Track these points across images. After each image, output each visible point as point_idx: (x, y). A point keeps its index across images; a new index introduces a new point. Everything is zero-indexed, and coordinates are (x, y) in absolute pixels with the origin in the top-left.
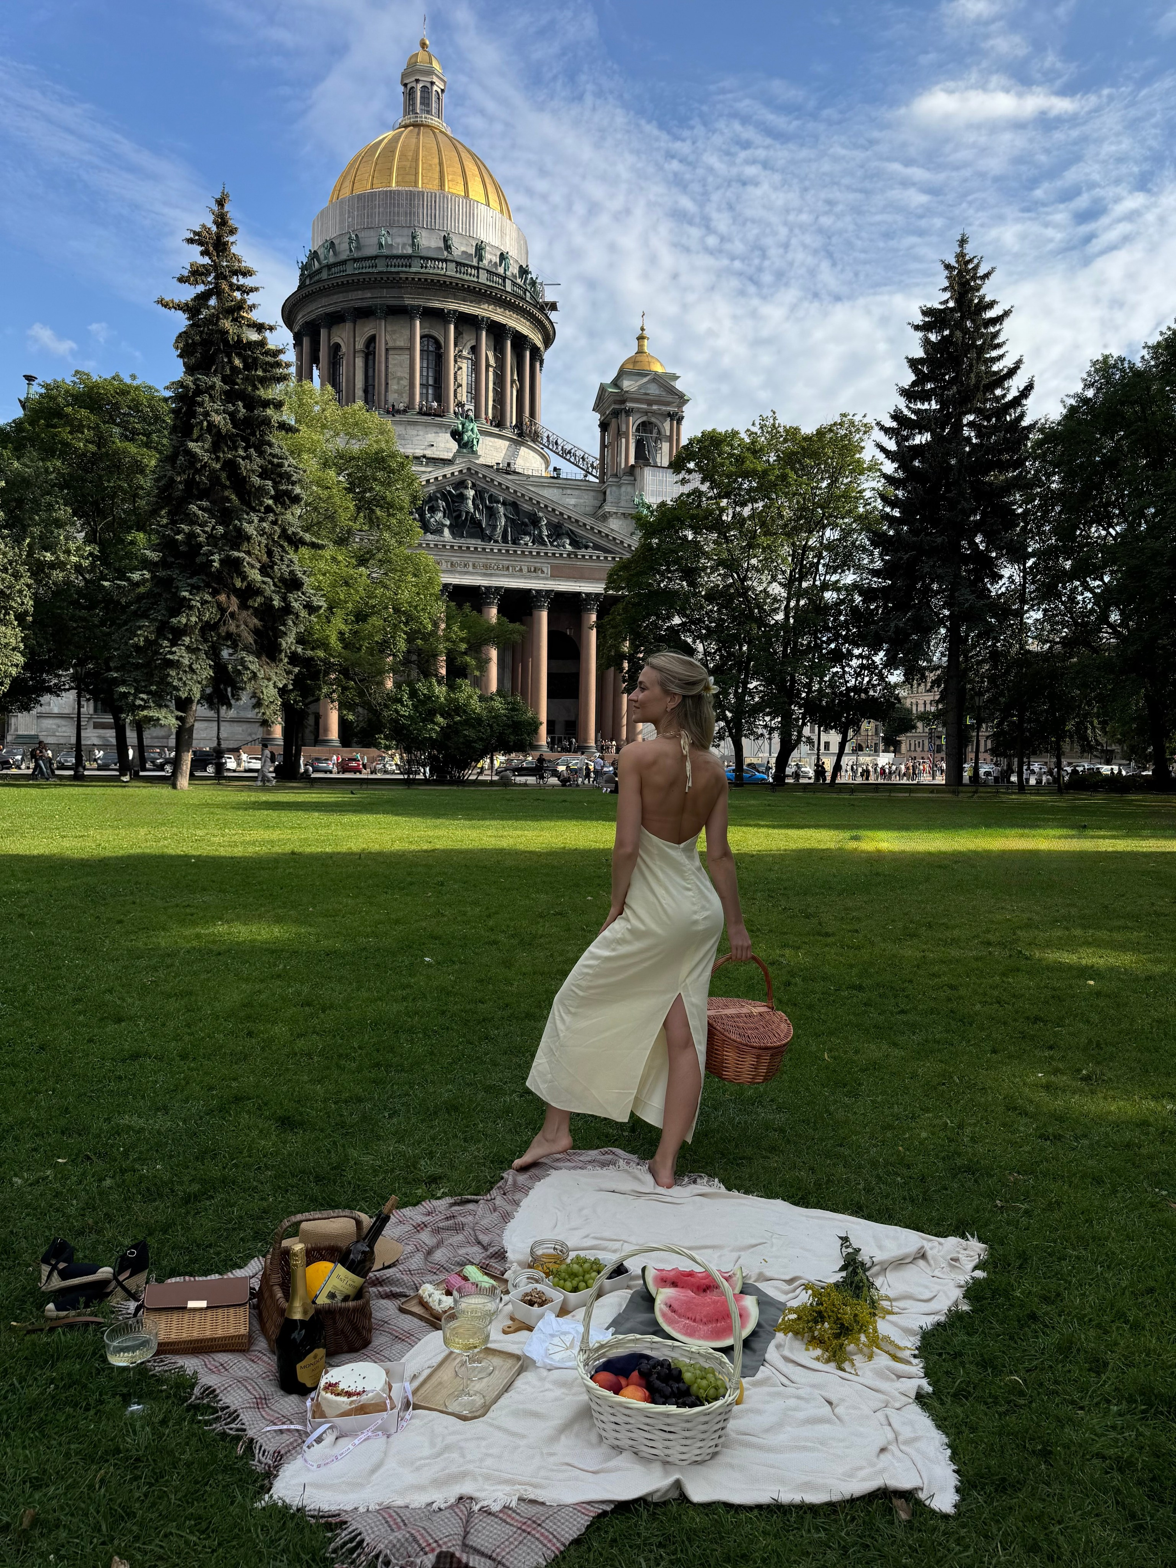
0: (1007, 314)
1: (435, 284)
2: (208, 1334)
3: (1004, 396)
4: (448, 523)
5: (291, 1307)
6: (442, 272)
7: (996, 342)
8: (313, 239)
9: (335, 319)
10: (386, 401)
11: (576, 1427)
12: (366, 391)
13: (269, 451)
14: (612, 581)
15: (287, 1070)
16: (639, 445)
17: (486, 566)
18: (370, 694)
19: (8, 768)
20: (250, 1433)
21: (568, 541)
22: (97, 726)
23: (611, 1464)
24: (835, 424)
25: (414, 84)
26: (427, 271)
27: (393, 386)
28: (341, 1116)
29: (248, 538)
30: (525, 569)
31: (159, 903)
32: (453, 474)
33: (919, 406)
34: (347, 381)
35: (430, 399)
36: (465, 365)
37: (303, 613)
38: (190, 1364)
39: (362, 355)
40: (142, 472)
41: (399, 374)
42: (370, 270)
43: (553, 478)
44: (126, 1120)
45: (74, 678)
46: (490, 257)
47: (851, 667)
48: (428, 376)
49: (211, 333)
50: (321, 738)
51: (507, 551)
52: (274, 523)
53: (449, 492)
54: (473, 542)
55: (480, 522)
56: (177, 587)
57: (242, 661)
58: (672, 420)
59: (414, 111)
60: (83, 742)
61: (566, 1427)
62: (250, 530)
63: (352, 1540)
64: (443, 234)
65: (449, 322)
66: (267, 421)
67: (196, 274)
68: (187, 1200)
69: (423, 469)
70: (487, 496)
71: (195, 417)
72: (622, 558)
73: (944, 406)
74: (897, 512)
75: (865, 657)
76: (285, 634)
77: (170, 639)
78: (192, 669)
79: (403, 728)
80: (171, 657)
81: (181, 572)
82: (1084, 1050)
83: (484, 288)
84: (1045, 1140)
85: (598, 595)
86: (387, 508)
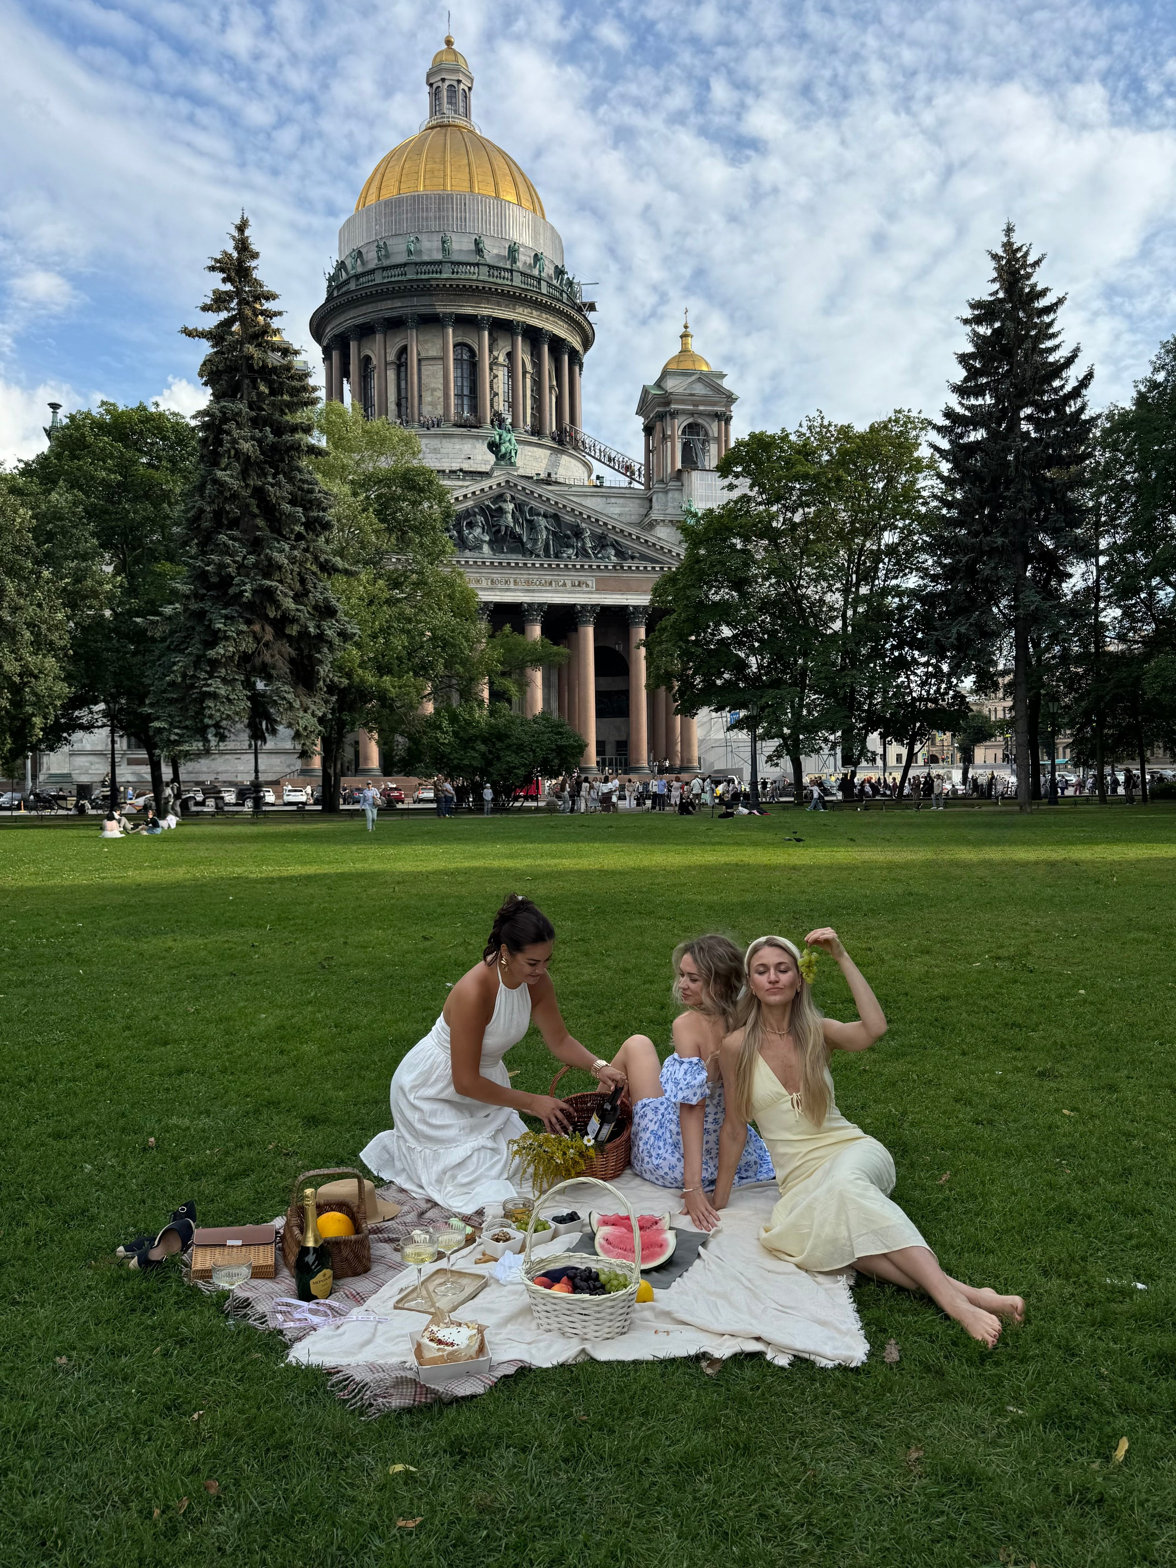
0: (1060, 301)
1: (467, 290)
3: (1062, 387)
4: (487, 538)
6: (475, 277)
7: (1051, 331)
8: (340, 249)
9: (365, 331)
10: (420, 414)
12: (399, 404)
13: (299, 477)
14: (657, 591)
16: (686, 447)
17: (528, 582)
18: (409, 721)
21: (613, 552)
22: (131, 762)
24: (890, 420)
25: (440, 84)
26: (459, 276)
27: (427, 398)
29: (280, 567)
30: (569, 583)
32: (491, 487)
33: (973, 401)
34: (380, 394)
35: (466, 410)
36: (502, 374)
37: (338, 641)
39: (394, 367)
41: (433, 385)
42: (400, 278)
43: (596, 486)
44: (174, 1120)
45: (106, 714)
46: (524, 259)
47: (916, 674)
48: (462, 386)
49: (235, 360)
50: (361, 767)
51: (550, 565)
52: (306, 550)
53: (488, 506)
54: (514, 559)
55: (520, 536)
56: (210, 620)
57: (278, 692)
58: (719, 420)
59: (440, 112)
60: (118, 780)
62: (281, 558)
63: (345, 1380)
64: (474, 237)
65: (483, 329)
66: (296, 447)
67: (219, 301)
69: (460, 483)
70: (527, 509)
71: (222, 446)
72: (670, 568)
73: (999, 400)
74: (954, 513)
75: (932, 665)
76: (321, 662)
77: (206, 672)
78: (229, 700)
79: (443, 756)
80: (207, 689)
81: (213, 604)
82: (1048, 1051)
83: (518, 291)
84: (978, 1124)
85: (645, 607)
86: (419, 528)
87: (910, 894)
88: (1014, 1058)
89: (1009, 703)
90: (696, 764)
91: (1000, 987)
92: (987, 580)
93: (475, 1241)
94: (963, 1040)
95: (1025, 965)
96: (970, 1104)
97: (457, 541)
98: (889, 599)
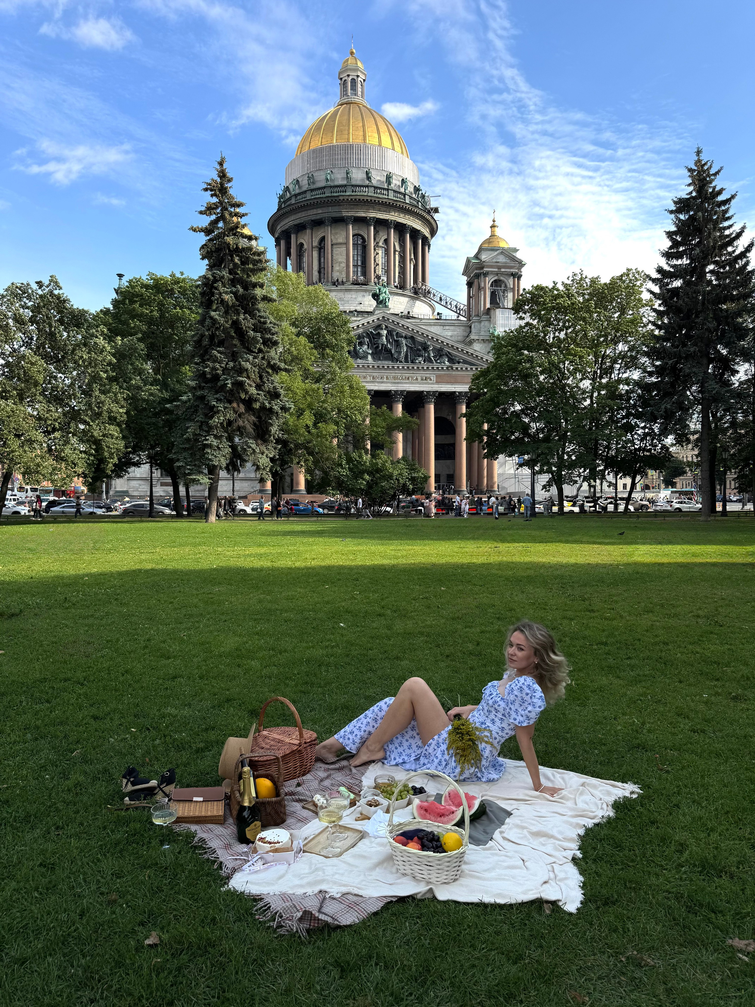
0: (733, 197)
1: (361, 202)
2: (203, 814)
3: (734, 251)
4: (370, 352)
5: (243, 800)
6: (366, 194)
7: (727, 216)
8: (286, 179)
9: (300, 228)
10: (332, 277)
11: (385, 865)
12: (319, 272)
13: (258, 314)
14: (474, 383)
15: (257, 685)
16: (493, 295)
17: (394, 378)
18: (323, 463)
19: (111, 511)
20: (221, 859)
21: (447, 359)
22: (162, 484)
23: (399, 881)
24: (623, 275)
25: (346, 78)
26: (356, 193)
27: (336, 268)
28: (284, 710)
29: (247, 370)
30: (419, 378)
31: (195, 592)
32: (373, 321)
33: (675, 262)
34: (308, 265)
35: (359, 275)
36: (381, 252)
37: (281, 412)
38: (193, 828)
39: (317, 249)
41: (340, 260)
42: (321, 196)
43: (437, 319)
44: (168, 710)
45: (149, 457)
46: (396, 182)
47: (637, 434)
48: (357, 260)
49: (220, 245)
50: (294, 489)
51: (408, 367)
52: (263, 358)
53: (371, 332)
54: (387, 363)
55: (391, 350)
56: (208, 401)
57: (247, 443)
58: (514, 278)
59: (346, 95)
60: (154, 494)
61: (380, 864)
63: (265, 906)
64: (365, 170)
65: (370, 225)
66: (255, 296)
67: (209, 209)
68: (198, 751)
69: (355, 319)
70: (395, 333)
71: (213, 297)
72: (482, 368)
73: (692, 261)
74: (662, 333)
75: (647, 428)
76: (272, 425)
77: (206, 431)
78: (219, 448)
79: (343, 481)
80: (206, 442)
81: (209, 391)
82: (738, 681)
83: (392, 202)
84: (694, 732)
85: (466, 393)
86: (332, 347)
87: (638, 573)
88: (715, 686)
89: (696, 452)
90: (496, 489)
91: (701, 636)
92: (684, 375)
93: (355, 804)
94: (679, 672)
95: (717, 622)
96: (688, 718)
97: (353, 353)
98: (621, 386)
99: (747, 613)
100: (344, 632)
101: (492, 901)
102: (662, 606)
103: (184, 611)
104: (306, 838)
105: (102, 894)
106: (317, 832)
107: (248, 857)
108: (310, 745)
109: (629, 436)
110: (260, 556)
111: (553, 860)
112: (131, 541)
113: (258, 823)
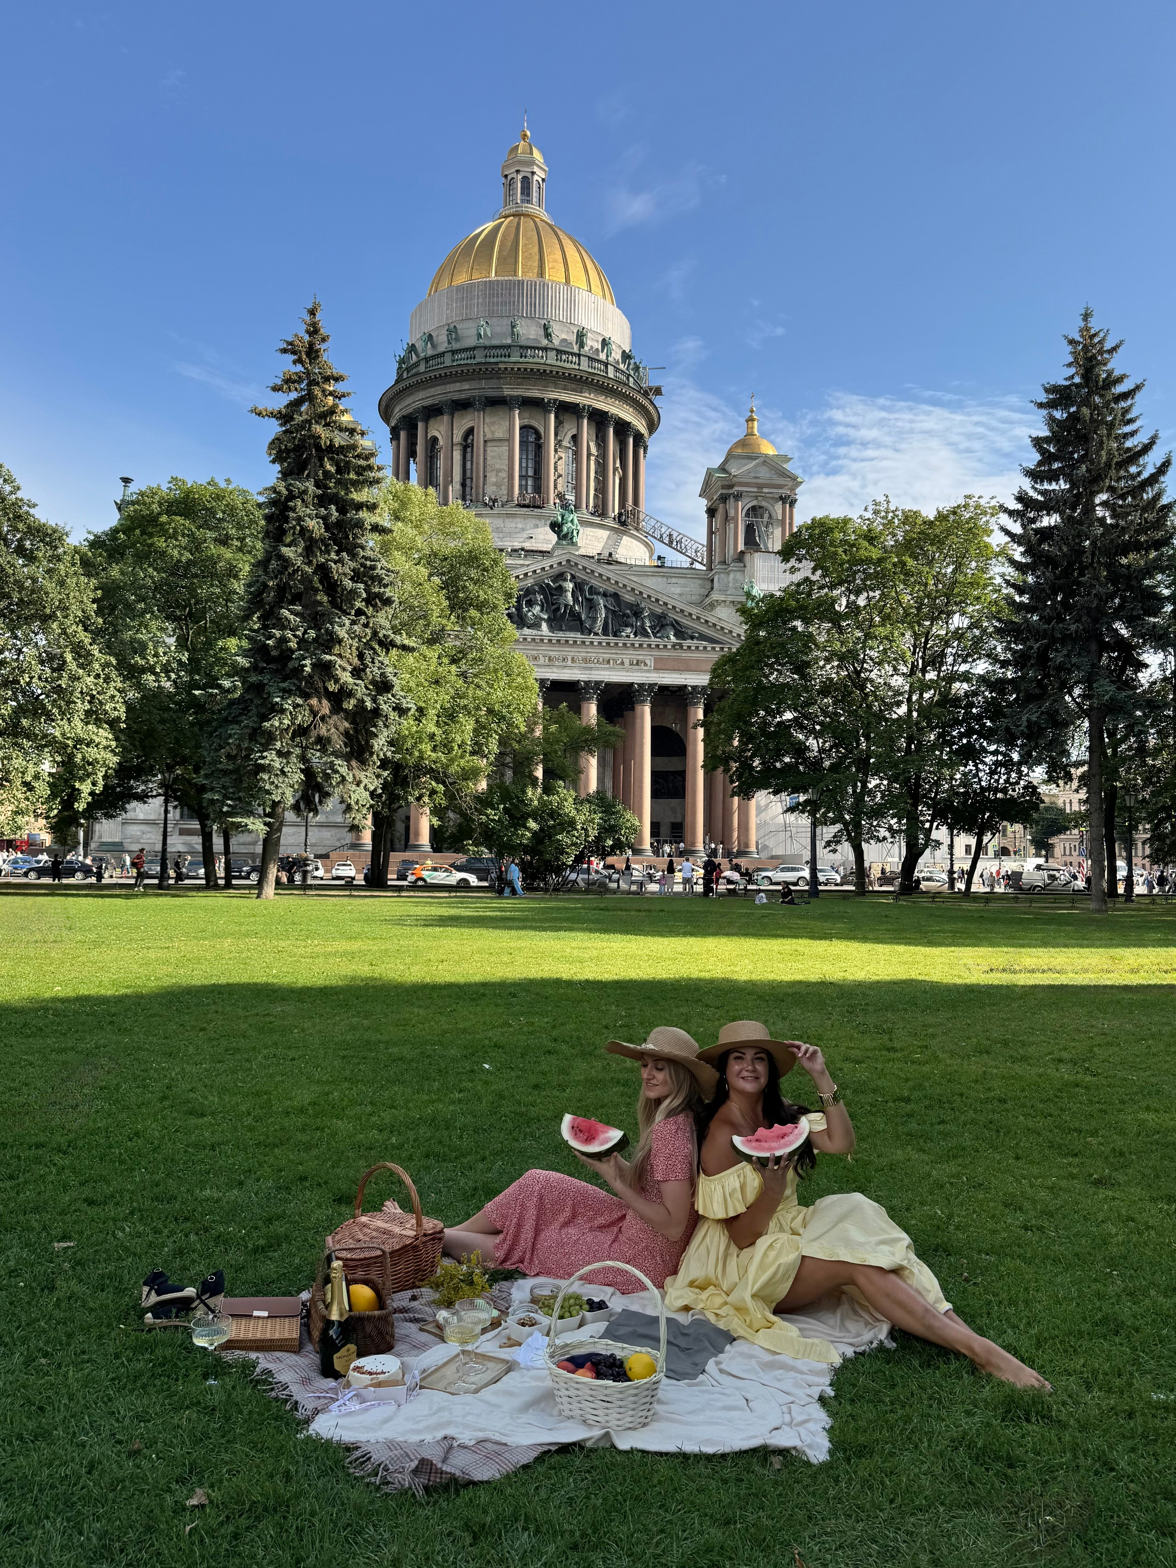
0: (1138, 388)
1: (535, 374)
2: (268, 1336)
3: (1139, 474)
4: (546, 617)
5: (330, 1313)
6: (542, 361)
7: (1128, 417)
8: (411, 332)
9: (432, 412)
10: (484, 494)
11: (542, 1404)
12: (463, 485)
13: (362, 554)
14: (716, 672)
16: (750, 530)
17: (585, 660)
18: (461, 798)
20: (296, 1398)
21: (673, 632)
22: (183, 832)
23: (561, 1425)
24: (959, 506)
25: (514, 175)
26: (527, 360)
27: (492, 478)
29: (340, 641)
30: (627, 662)
31: (241, 1013)
32: (551, 566)
33: (1046, 486)
34: (445, 474)
35: (529, 491)
36: (565, 455)
37: (393, 715)
38: (253, 1355)
39: (459, 447)
40: (236, 577)
41: (498, 466)
42: (469, 361)
43: (658, 566)
45: (162, 785)
46: (592, 343)
47: (985, 764)
48: (527, 467)
49: (303, 440)
50: (411, 842)
51: (608, 644)
52: (366, 625)
53: (548, 585)
54: (572, 635)
55: (579, 614)
56: (268, 694)
57: (332, 765)
58: (784, 503)
59: (514, 202)
60: (169, 850)
61: (534, 1403)
62: (342, 633)
63: (363, 1456)
64: (543, 322)
65: (550, 412)
66: (360, 524)
67: (288, 382)
69: (521, 562)
70: (587, 588)
71: (287, 523)
72: (730, 648)
73: (1073, 485)
74: (1025, 599)
75: (1001, 753)
76: (375, 736)
77: (261, 744)
78: (283, 773)
79: (492, 830)
80: (262, 762)
81: (272, 677)
82: (1106, 1158)
83: (585, 375)
84: (1026, 1230)
85: (704, 687)
86: (480, 607)
88: (1070, 1164)
89: (1085, 795)
90: (753, 849)
91: (1060, 1090)
92: (1060, 668)
93: (500, 1325)
94: (1017, 1144)
95: (1088, 1069)
96: (1020, 1210)
97: (516, 619)
98: (957, 685)
99: (1137, 1056)
100: (491, 1078)
101: (696, 1449)
102: (1005, 1044)
103: (224, 1043)
104: (424, 1371)
105: (119, 1442)
106: (441, 1363)
107: (337, 1394)
108: (433, 1239)
109: (971, 766)
110: (351, 956)
111: (791, 1399)
112: (129, 928)
113: (352, 1347)
